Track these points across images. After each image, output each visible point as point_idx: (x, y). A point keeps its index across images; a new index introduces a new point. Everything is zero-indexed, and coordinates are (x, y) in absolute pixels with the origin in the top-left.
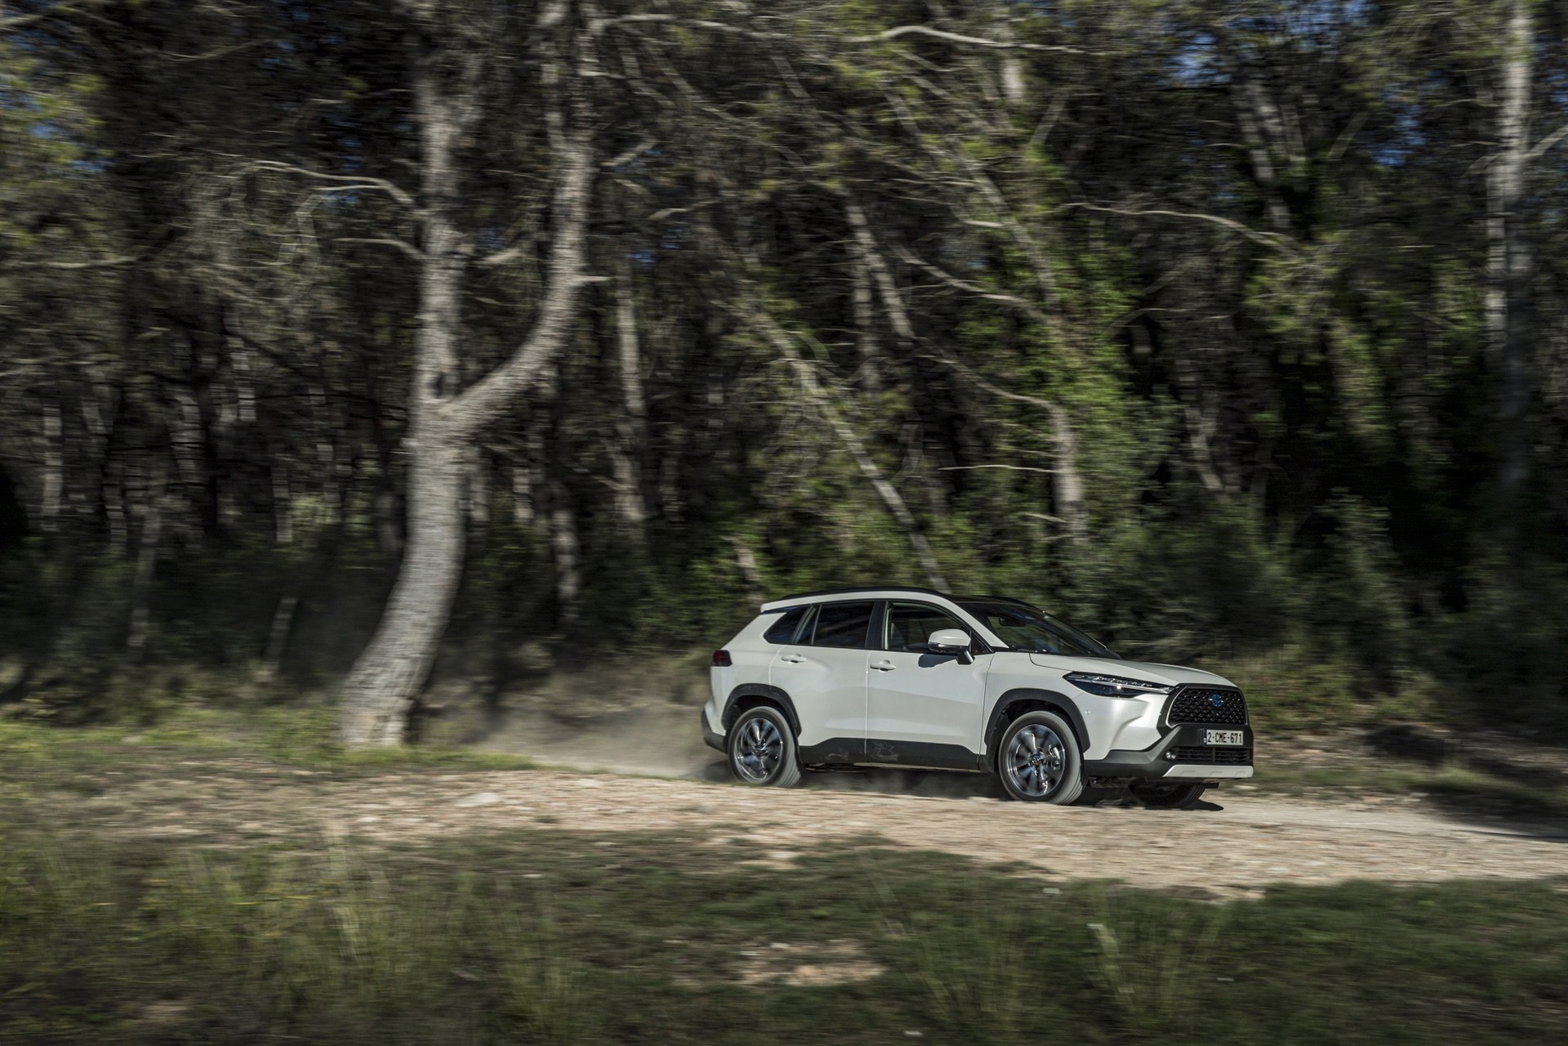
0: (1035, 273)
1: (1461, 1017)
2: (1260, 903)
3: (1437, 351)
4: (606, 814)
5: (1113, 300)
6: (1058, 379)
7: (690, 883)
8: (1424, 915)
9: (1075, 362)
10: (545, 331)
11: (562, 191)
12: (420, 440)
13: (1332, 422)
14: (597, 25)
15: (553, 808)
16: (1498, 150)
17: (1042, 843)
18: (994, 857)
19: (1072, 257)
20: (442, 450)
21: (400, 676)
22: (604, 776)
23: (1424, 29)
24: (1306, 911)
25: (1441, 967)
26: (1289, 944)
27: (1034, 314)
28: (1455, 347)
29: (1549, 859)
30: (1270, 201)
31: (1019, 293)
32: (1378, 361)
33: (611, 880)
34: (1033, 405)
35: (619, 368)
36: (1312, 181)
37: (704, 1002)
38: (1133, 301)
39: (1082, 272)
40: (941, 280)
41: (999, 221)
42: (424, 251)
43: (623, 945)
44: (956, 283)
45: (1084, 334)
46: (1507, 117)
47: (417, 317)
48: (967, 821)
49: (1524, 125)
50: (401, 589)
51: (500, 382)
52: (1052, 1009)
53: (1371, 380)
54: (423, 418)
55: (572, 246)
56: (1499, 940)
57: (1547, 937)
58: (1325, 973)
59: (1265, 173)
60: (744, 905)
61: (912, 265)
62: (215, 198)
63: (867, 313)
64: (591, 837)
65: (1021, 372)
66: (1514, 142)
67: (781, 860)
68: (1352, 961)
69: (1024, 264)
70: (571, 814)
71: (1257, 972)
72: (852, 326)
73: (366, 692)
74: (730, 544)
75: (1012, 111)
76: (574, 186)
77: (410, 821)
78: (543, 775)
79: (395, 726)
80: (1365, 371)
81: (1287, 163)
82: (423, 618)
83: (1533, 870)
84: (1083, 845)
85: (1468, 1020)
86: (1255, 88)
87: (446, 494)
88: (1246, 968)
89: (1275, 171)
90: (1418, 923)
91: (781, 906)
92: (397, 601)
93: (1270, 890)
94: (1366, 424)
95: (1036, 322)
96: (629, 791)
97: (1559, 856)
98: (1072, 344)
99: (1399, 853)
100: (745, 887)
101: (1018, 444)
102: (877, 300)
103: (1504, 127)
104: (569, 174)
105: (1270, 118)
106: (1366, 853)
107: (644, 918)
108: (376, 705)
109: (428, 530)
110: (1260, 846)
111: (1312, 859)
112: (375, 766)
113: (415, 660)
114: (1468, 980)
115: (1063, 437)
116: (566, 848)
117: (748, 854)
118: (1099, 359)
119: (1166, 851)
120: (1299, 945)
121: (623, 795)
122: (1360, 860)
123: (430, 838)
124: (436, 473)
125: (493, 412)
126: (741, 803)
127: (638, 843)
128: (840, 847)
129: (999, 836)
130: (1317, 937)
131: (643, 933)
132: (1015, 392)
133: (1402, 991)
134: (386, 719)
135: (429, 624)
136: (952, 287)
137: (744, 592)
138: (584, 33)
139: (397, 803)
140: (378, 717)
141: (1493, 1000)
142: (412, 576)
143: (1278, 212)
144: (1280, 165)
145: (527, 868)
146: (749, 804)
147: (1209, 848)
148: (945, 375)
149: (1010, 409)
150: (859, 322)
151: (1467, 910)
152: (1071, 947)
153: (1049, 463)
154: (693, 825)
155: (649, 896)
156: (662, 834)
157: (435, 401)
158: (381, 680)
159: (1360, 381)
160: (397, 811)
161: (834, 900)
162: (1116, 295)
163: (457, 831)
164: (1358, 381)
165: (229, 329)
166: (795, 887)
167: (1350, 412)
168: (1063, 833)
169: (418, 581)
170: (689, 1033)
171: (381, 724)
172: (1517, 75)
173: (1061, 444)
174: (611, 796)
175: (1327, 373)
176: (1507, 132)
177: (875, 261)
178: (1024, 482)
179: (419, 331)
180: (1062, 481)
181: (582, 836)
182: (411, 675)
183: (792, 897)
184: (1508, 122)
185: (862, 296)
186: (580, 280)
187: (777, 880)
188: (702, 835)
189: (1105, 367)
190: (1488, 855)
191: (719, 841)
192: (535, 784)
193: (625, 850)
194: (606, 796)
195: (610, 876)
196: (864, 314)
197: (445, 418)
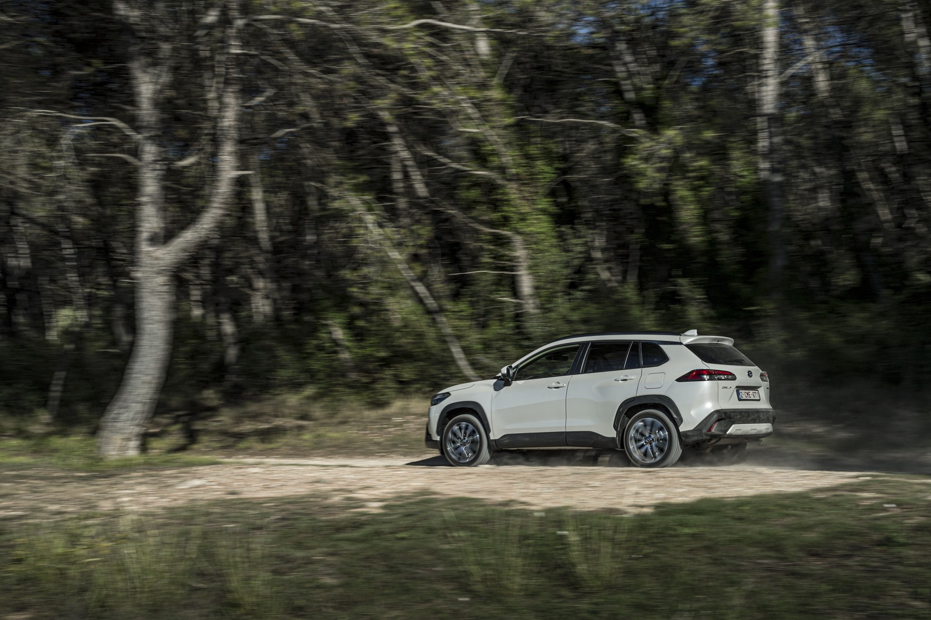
0: (500, 158)
1: (769, 569)
2: (653, 514)
3: (730, 193)
4: (267, 488)
5: (545, 171)
6: (516, 219)
7: (321, 524)
8: (743, 515)
9: (526, 209)
10: (215, 205)
11: (222, 122)
12: (143, 272)
13: (674, 237)
14: (240, 23)
15: (235, 486)
16: (760, 77)
17: (524, 489)
18: (498, 498)
19: (521, 147)
20: (156, 277)
21: (136, 413)
22: (262, 466)
23: (717, 9)
24: (679, 517)
25: (755, 543)
26: (671, 536)
27: (500, 182)
28: (742, 191)
29: (808, 480)
30: (633, 111)
31: (491, 169)
32: (699, 201)
33: (276, 525)
34: (502, 235)
35: (254, 224)
36: (658, 99)
37: (341, 590)
38: (558, 172)
39: (528, 157)
40: (444, 164)
41: (478, 129)
42: (140, 160)
43: (288, 561)
44: (455, 165)
45: (531, 192)
46: (765, 59)
47: (137, 199)
48: (479, 479)
49: (776, 63)
50: (136, 362)
51: (189, 237)
52: (541, 581)
53: (695, 212)
54: (145, 260)
55: (230, 153)
56: (785, 526)
57: (812, 523)
58: (691, 550)
59: (630, 96)
60: (356, 534)
61: (427, 156)
62: (12, 134)
63: (401, 185)
64: (261, 501)
65: (495, 216)
66: (770, 73)
67: (374, 508)
68: (706, 543)
69: (494, 153)
70: (245, 489)
71: (654, 553)
72: (392, 193)
73: (115, 424)
74: (327, 325)
75: (484, 64)
76: (229, 119)
77: (150, 499)
78: (227, 467)
79: (134, 443)
80: (692, 207)
81: (642, 89)
82: (148, 378)
83: (800, 486)
84: (549, 488)
85: (771, 571)
86: (622, 46)
87: (160, 303)
88: (647, 550)
89: (636, 93)
90: (740, 519)
91: (378, 533)
92: (132, 369)
93: (656, 506)
94: (695, 237)
95: (503, 186)
96: (280, 473)
97: (815, 478)
98: (524, 198)
99: (726, 481)
100: (356, 525)
101: (494, 258)
102: (406, 176)
103: (764, 64)
104: (227, 111)
105: (630, 63)
106: (707, 483)
107: (299, 546)
108: (122, 431)
109: (149, 326)
110: (649, 482)
111: (676, 488)
112: (126, 467)
113: (145, 403)
114: (770, 549)
115: (520, 253)
116: (248, 509)
117: (353, 505)
118: (539, 207)
119: (596, 489)
120: (676, 536)
121: (275, 476)
122: (705, 487)
123: (165, 508)
124: (153, 292)
125: (187, 254)
126: (346, 477)
127: (289, 503)
128: (408, 498)
129: (498, 486)
130: (687, 531)
131: (300, 554)
132: (491, 228)
133: (735, 557)
134: (129, 439)
135: (153, 381)
136: (452, 168)
137: (336, 352)
138: (231, 28)
139: (143, 488)
140: (123, 439)
141: (783, 559)
142: (141, 353)
143: (638, 117)
144: (638, 90)
145: (224, 521)
146: (352, 476)
147: (620, 485)
148: (448, 219)
149: (488, 237)
150: (395, 190)
151: (767, 510)
152: (548, 545)
153: (512, 268)
154: (319, 491)
155: (300, 533)
156: (303, 497)
157: (151, 249)
158: (124, 417)
159: (689, 213)
160: (141, 493)
161: (407, 528)
162: (547, 169)
163: (180, 503)
164: (688, 213)
165: (17, 211)
166: (384, 522)
167: (684, 230)
168: (535, 482)
169: (145, 356)
170: (334, 608)
171: (125, 443)
172: (770, 35)
173: (518, 257)
174: (270, 477)
175: (669, 209)
176: (765, 67)
177: (405, 154)
178: (500, 280)
179: (137, 208)
180: (519, 279)
181: (255, 501)
182: (143, 412)
183: (385, 528)
184: (767, 61)
185: (397, 176)
186: (235, 173)
187: (373, 519)
188: (326, 496)
189: (544, 211)
190: (777, 480)
191: (336, 499)
192: (221, 473)
193: (282, 507)
194: (266, 477)
195: (275, 523)
196: (399, 186)
197: (157, 259)
